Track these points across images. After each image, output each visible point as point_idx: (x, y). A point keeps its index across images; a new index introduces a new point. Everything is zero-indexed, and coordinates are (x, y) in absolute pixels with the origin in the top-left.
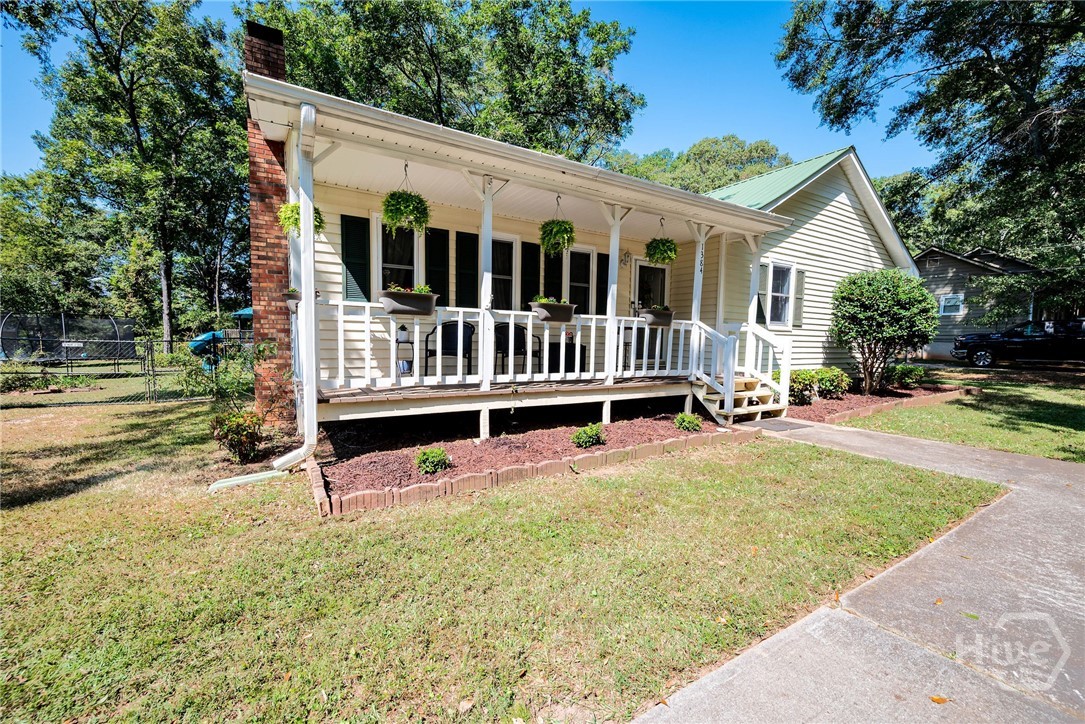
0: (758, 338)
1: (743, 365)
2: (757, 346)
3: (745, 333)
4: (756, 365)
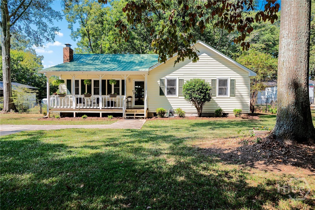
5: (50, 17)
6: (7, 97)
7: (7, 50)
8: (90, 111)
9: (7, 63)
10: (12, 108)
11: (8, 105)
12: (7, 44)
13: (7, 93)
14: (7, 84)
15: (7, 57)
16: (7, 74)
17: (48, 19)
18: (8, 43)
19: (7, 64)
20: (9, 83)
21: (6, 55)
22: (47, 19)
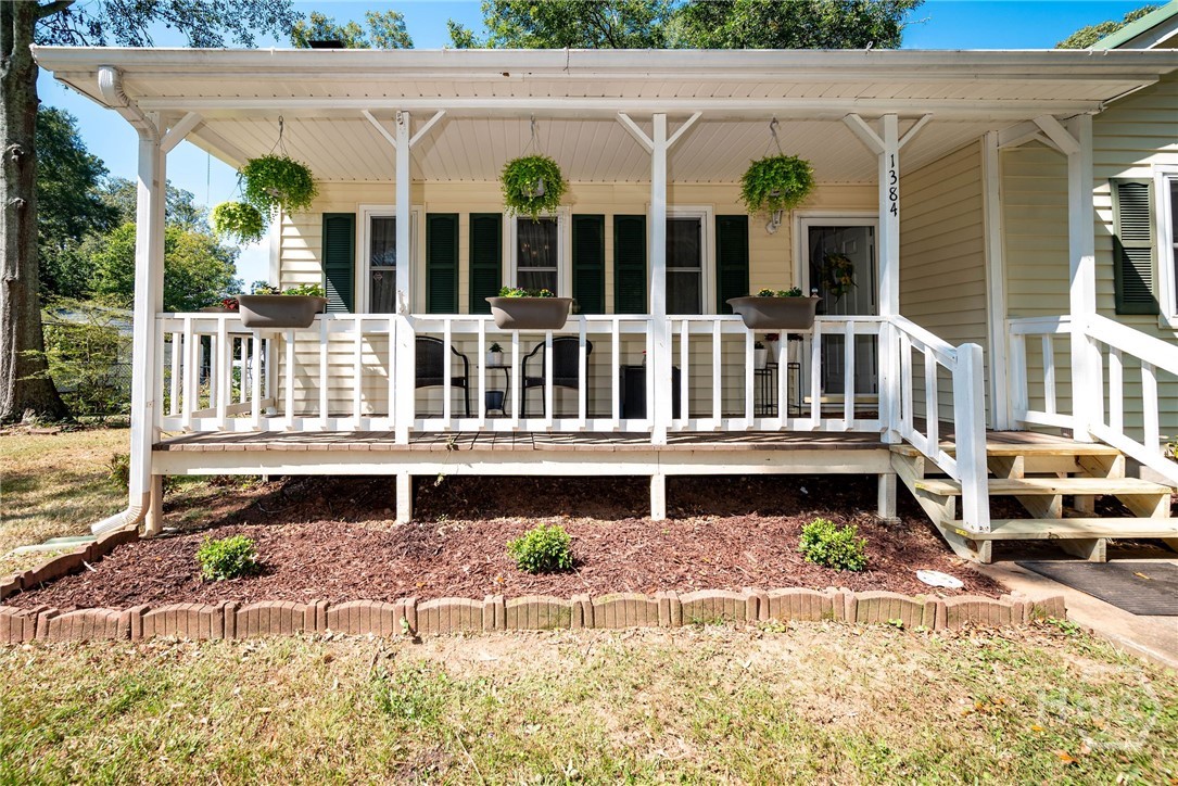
0: (1105, 350)
1: (1070, 413)
2: (1106, 369)
3: (1067, 337)
4: (1107, 413)
5: (245, 23)
6: (10, 348)
7: (16, 119)
8: (558, 455)
9: (14, 181)
10: (31, 405)
11: (10, 390)
12: (18, 87)
13: (10, 331)
14: (9, 283)
15: (16, 152)
16: (15, 238)
17: (235, 33)
18: (22, 85)
19: (16, 188)
20: (22, 277)
21: (9, 143)
22: (231, 30)
